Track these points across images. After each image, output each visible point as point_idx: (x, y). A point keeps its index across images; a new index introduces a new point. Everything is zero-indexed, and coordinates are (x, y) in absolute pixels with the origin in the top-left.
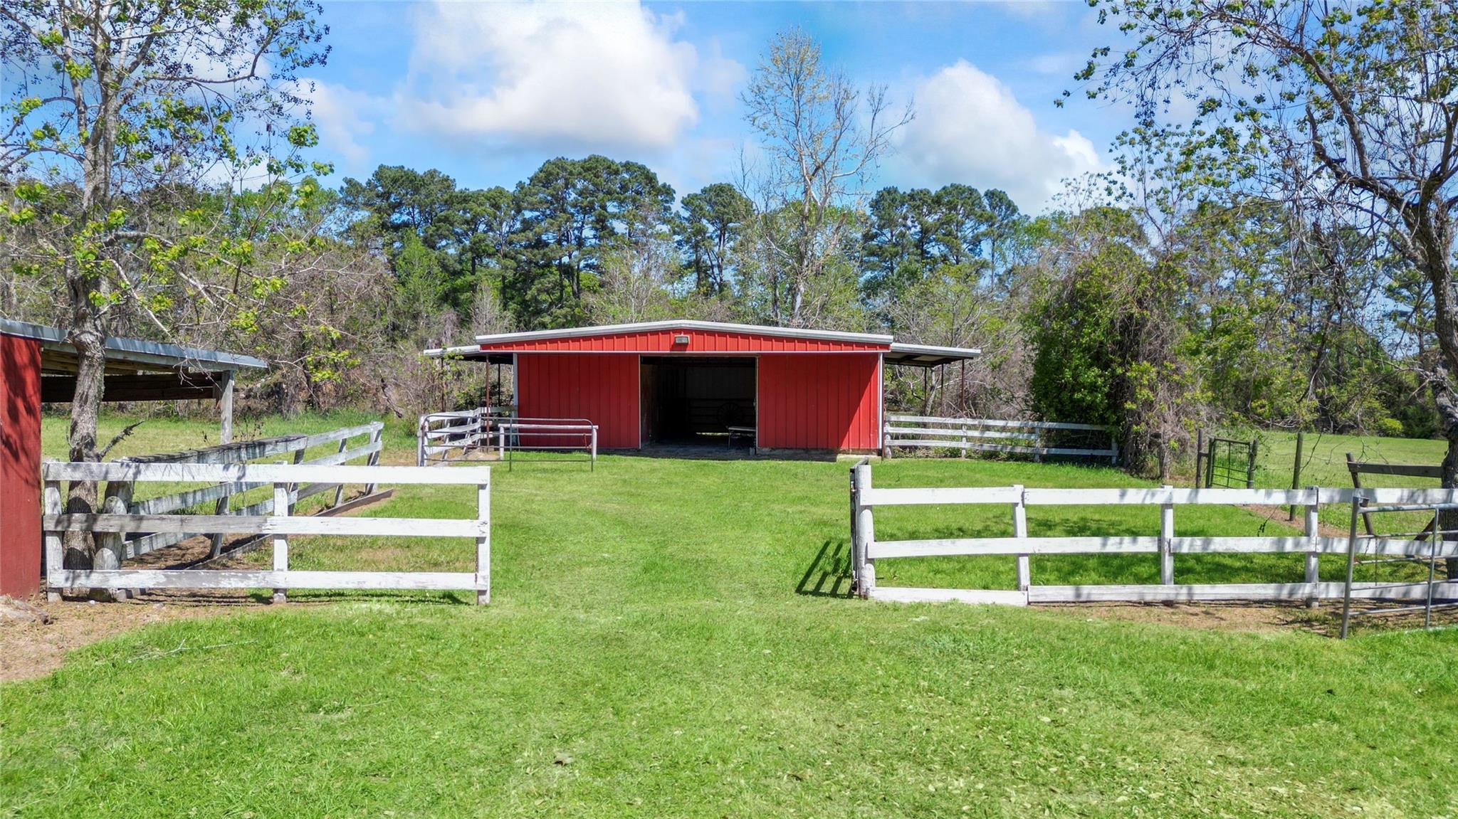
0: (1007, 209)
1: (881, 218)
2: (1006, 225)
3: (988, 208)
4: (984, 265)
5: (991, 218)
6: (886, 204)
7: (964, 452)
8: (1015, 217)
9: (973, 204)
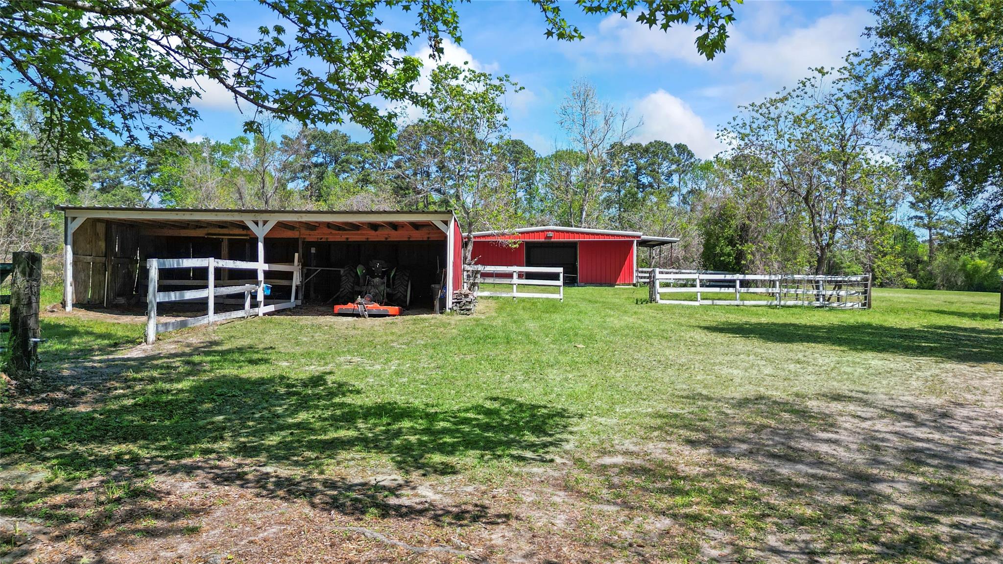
0: (688, 155)
2: (687, 165)
3: (676, 154)
4: (675, 189)
5: (678, 160)
8: (692, 160)
9: (668, 152)
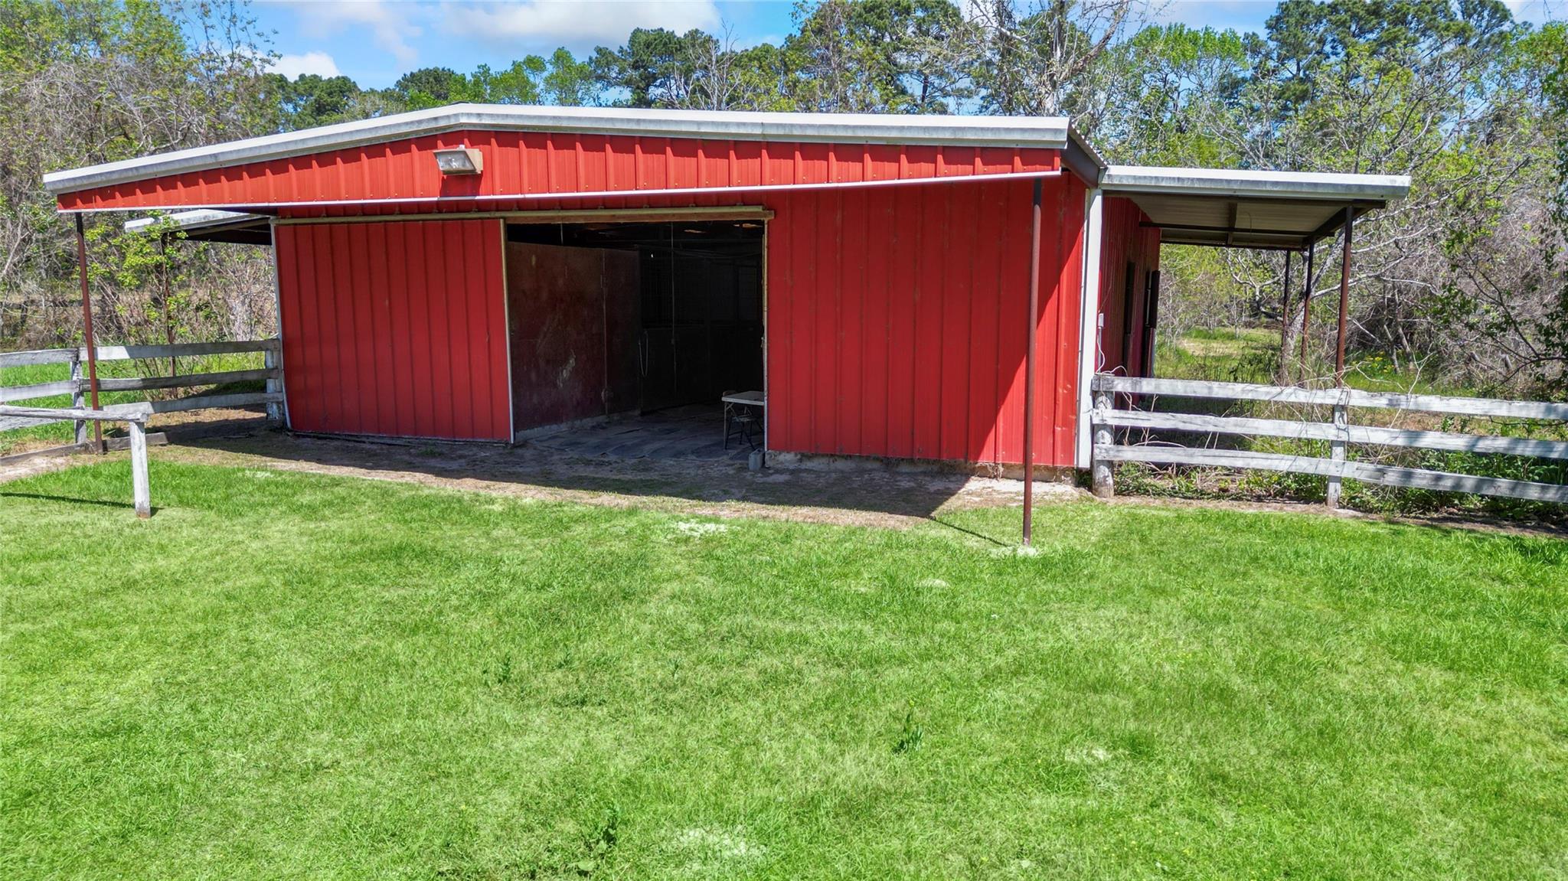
0: (1492, 16)
1: (1283, 43)
2: (1488, 41)
3: (1459, 17)
5: (1463, 30)
6: (1292, 21)
7: (1334, 490)
8: (1506, 27)
9: (1434, 12)
